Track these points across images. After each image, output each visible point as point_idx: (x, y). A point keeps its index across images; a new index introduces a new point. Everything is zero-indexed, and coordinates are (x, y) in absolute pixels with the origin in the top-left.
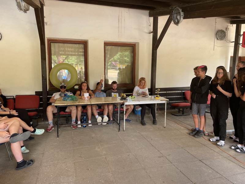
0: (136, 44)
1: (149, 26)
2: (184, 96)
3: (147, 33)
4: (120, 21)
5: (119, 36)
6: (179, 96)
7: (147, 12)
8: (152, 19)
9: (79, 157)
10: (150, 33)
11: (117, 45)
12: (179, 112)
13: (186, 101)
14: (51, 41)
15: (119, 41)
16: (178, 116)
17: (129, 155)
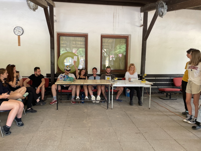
0: (128, 36)
1: (140, 21)
2: (172, 82)
3: (138, 26)
4: (115, 17)
5: (114, 29)
6: (167, 82)
7: (139, 8)
8: (142, 14)
9: (68, 127)
10: (141, 26)
11: (112, 37)
12: (167, 96)
13: (174, 87)
14: (60, 35)
15: (114, 34)
16: (165, 99)
17: (109, 129)
